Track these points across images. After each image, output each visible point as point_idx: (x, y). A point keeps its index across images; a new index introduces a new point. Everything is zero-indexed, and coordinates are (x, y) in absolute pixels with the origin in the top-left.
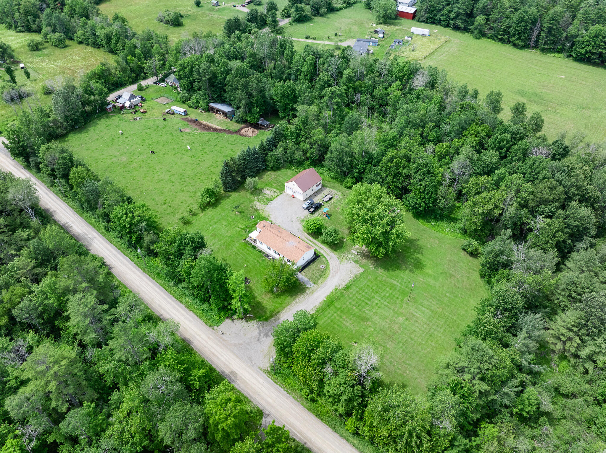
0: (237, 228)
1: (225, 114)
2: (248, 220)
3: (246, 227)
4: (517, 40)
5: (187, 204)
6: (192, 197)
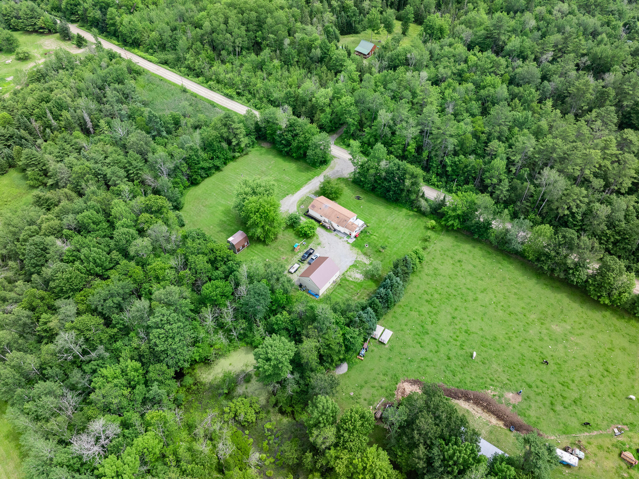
0: (377, 235)
2: (369, 243)
3: (369, 237)
5: (436, 260)
6: (436, 269)
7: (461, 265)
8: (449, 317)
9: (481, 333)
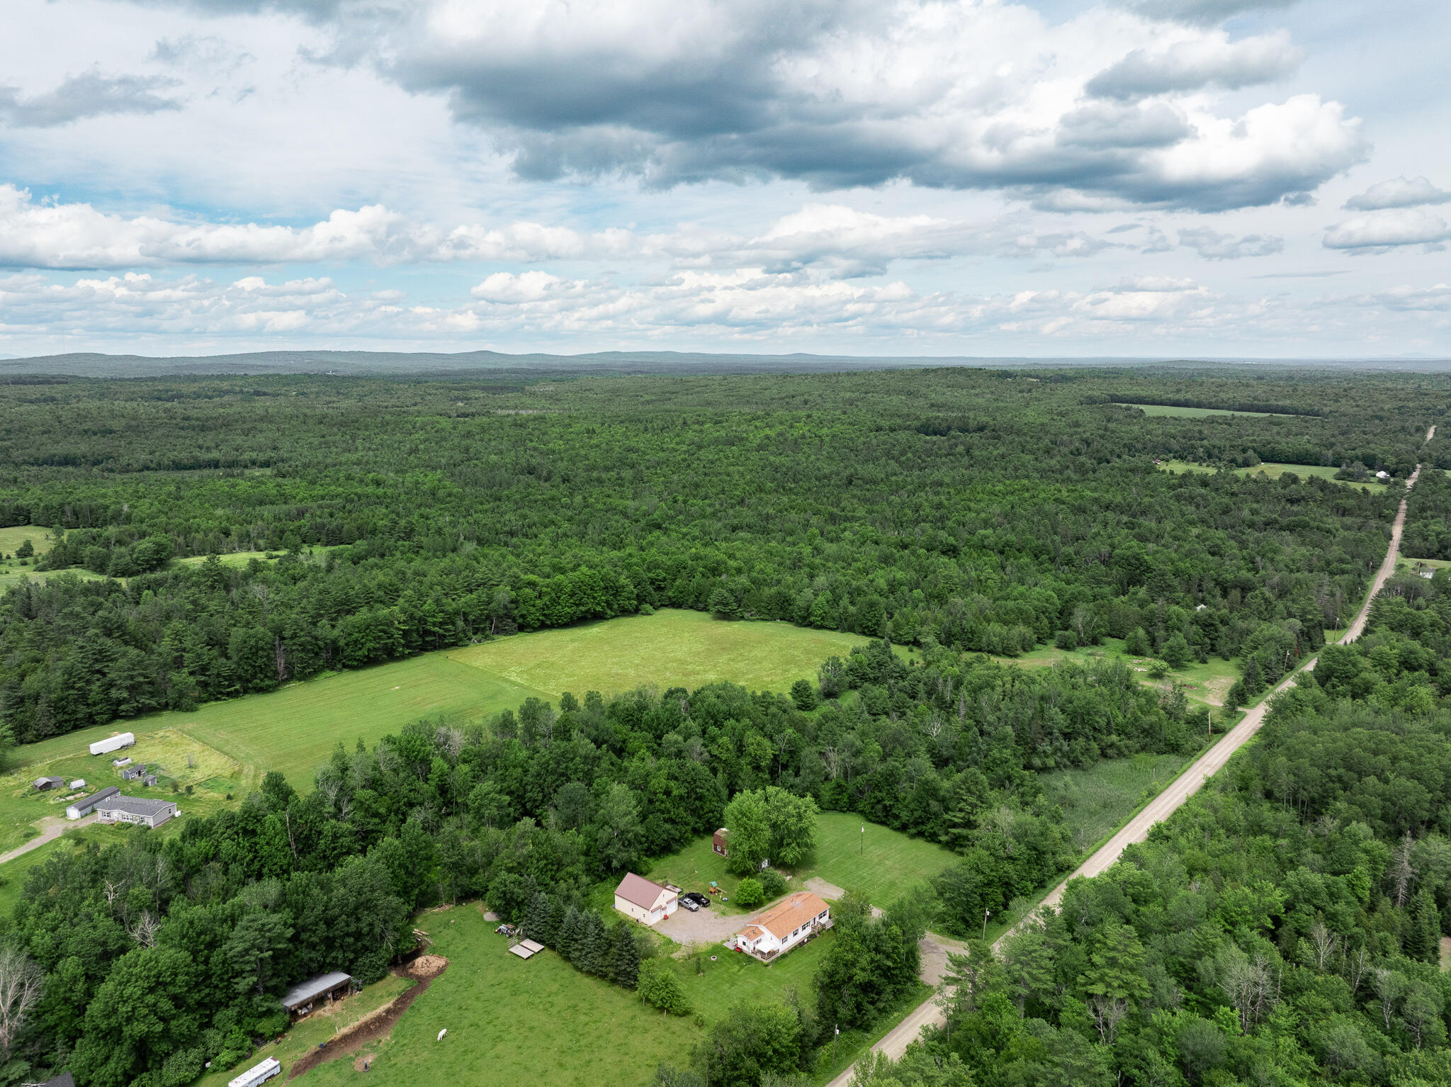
0: (742, 972)
1: (339, 992)
2: (722, 961)
4: (262, 680)
7: (650, 1066)
8: (535, 1024)
9: (492, 1053)
